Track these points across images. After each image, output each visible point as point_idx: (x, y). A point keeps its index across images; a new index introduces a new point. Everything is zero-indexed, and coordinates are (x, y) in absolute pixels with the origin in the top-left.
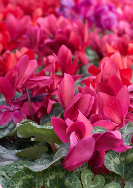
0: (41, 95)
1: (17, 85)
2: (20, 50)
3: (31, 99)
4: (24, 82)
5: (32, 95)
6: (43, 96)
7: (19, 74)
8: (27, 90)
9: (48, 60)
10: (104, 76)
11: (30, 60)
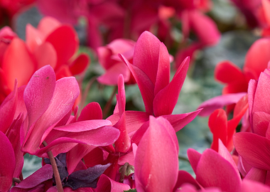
0: (91, 169)
1: (26, 145)
2: (36, 25)
3: (64, 182)
4: (44, 136)
5: (66, 169)
6: (95, 173)
7: (29, 115)
8: (53, 157)
9: (110, 52)
10: (258, 113)
11: (58, 77)
